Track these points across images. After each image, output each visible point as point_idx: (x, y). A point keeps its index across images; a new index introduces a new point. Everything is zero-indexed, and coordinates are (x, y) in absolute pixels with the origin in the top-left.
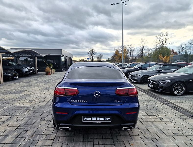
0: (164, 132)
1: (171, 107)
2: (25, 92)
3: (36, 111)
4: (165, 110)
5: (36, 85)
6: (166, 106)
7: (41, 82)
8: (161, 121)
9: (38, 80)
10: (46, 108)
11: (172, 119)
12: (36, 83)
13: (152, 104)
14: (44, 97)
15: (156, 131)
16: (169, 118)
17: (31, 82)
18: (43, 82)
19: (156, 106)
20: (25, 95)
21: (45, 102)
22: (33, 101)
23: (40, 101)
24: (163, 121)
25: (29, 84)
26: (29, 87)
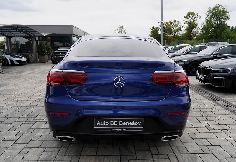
0: (212, 150)
1: (226, 109)
2: (8, 86)
3: (9, 116)
4: (217, 113)
5: (28, 77)
6: (219, 107)
7: (38, 72)
8: (209, 131)
9: (34, 69)
10: (27, 110)
11: (226, 128)
12: (30, 73)
13: (197, 104)
14: (32, 93)
15: (200, 150)
16: (222, 127)
17: (23, 72)
18: (39, 73)
19: (204, 108)
20: (5, 90)
21: (30, 102)
22: (13, 99)
23: (23, 100)
24: (212, 131)
25: (19, 75)
26: (16, 80)
